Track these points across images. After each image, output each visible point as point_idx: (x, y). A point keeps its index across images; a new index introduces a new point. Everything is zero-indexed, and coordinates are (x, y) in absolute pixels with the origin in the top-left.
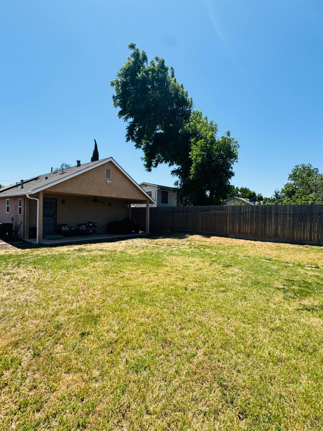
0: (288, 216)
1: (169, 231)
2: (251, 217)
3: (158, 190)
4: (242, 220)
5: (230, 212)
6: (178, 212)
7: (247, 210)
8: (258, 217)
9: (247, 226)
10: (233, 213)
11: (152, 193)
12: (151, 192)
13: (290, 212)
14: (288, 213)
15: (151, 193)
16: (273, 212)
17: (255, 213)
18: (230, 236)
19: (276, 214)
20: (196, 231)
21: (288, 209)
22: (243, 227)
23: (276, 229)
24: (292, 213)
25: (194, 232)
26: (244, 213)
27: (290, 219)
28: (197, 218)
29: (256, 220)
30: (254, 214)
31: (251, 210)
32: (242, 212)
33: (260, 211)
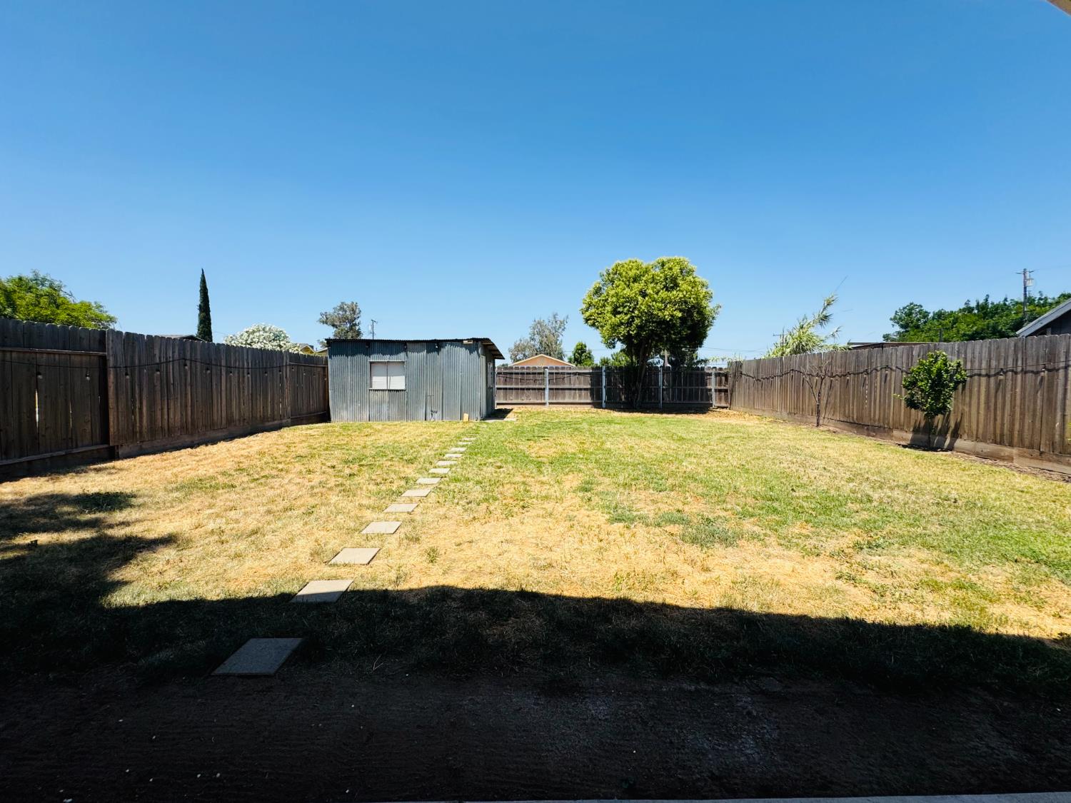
2: (180, 375)
5: (115, 356)
8: (196, 375)
10: (129, 364)
14: (245, 365)
18: (120, 452)
22: (162, 409)
26: (161, 362)
27: (248, 378)
29: (191, 385)
30: (187, 368)
31: (179, 354)
32: (158, 361)
33: (199, 357)
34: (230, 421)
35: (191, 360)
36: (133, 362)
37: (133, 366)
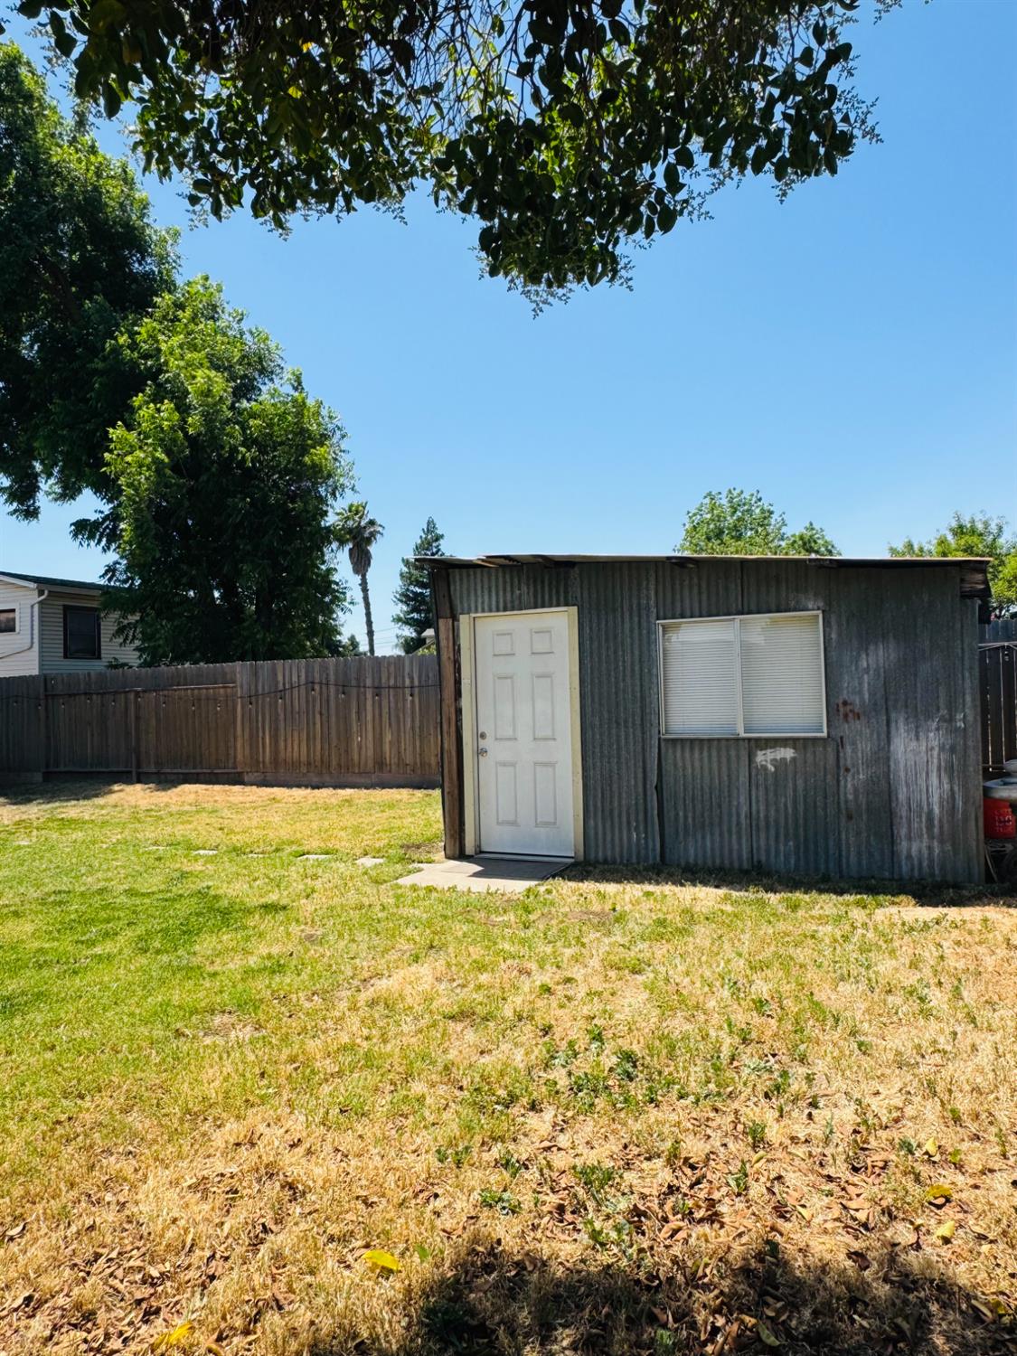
0: (408, 691)
1: (38, 777)
2: (307, 702)
3: (40, 603)
4: (282, 717)
5: (242, 687)
6: (70, 695)
7: (295, 679)
8: (328, 701)
9: (296, 734)
10: (253, 693)
11: (17, 614)
12: (13, 611)
13: (412, 679)
14: (407, 682)
15: (11, 615)
16: (369, 683)
17: (317, 687)
18: (246, 779)
19: (378, 691)
20: (138, 766)
21: (407, 670)
22: (286, 740)
23: (379, 740)
24: (416, 683)
25: (130, 772)
26: (285, 690)
27: (413, 702)
28: (138, 718)
29: (321, 714)
30: (316, 693)
31: (307, 677)
32: (281, 687)
33: (332, 678)
34: (380, 764)
35: (321, 683)
36: (257, 690)
37: (257, 695)
